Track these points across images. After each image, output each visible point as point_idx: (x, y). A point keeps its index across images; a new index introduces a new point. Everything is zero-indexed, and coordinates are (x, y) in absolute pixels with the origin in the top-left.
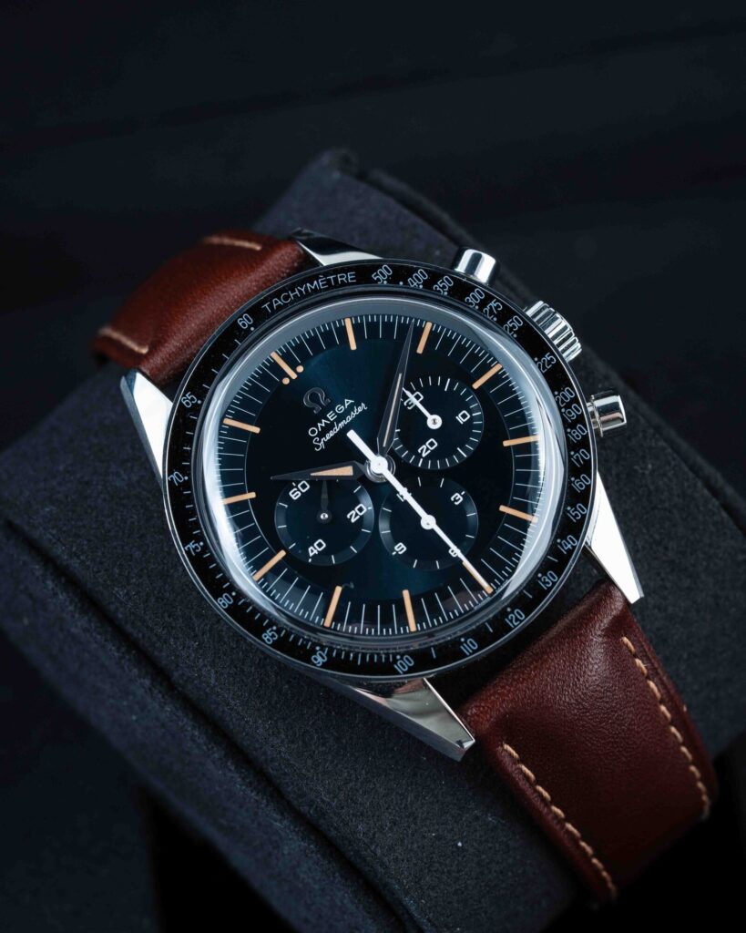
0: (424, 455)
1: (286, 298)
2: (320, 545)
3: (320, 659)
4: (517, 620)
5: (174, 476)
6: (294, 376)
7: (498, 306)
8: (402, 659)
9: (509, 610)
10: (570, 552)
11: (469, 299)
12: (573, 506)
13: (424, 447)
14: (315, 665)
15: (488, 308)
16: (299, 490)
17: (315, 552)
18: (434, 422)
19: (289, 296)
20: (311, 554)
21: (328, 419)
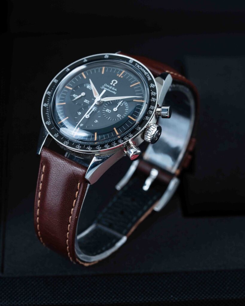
0: (106, 111)
1: (140, 67)
2: (76, 96)
3: (45, 105)
4: (66, 143)
6: (120, 76)
7: (151, 113)
8: (50, 122)
9: (68, 141)
11: (151, 106)
12: (100, 146)
13: (108, 110)
15: (150, 111)
16: (89, 87)
18: (115, 109)
20: (73, 95)
21: (110, 87)
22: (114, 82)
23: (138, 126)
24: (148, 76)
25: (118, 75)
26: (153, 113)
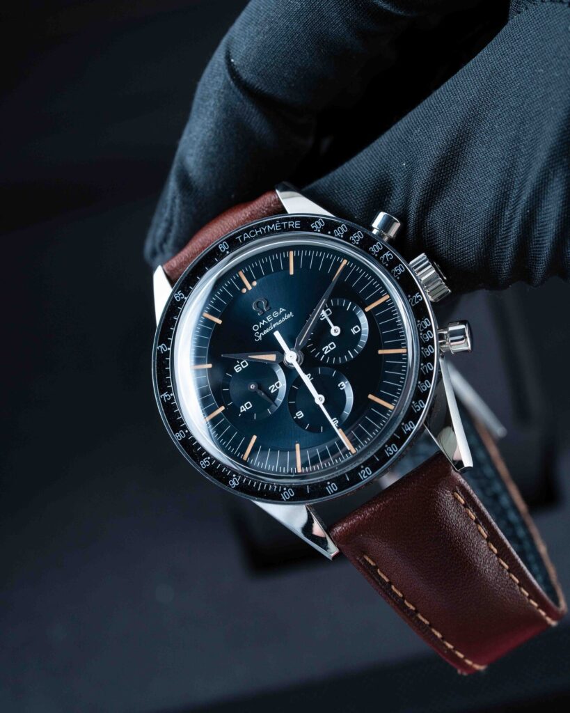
1: (253, 234)
2: (248, 405)
3: (234, 483)
4: (366, 474)
5: (161, 347)
6: (250, 288)
7: (390, 256)
8: (287, 490)
9: (362, 467)
11: (372, 249)
12: (416, 401)
13: (327, 347)
14: (230, 486)
15: (383, 257)
16: (241, 366)
17: (245, 410)
18: (335, 331)
19: (254, 233)
20: (241, 411)
21: (266, 320)
22: (260, 305)
24: (287, 225)
26: (390, 252)
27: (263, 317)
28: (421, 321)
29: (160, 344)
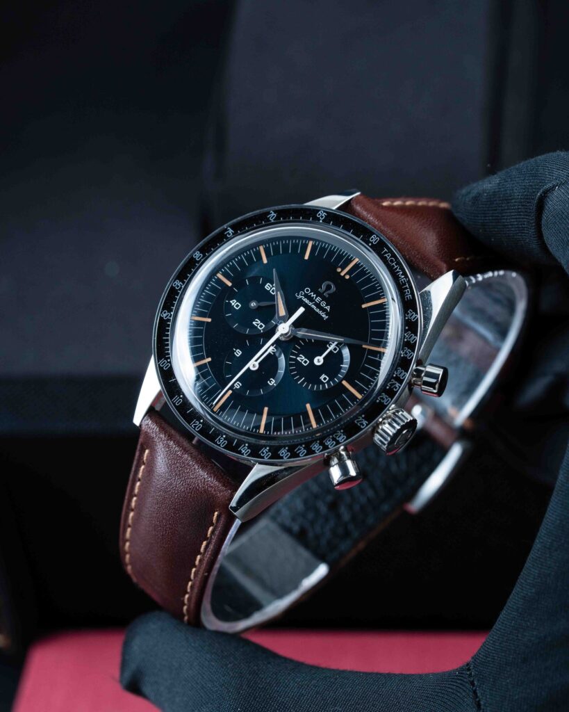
0: (298, 358)
1: (392, 261)
2: (237, 306)
3: (165, 315)
4: (195, 426)
5: (273, 214)
6: (342, 274)
7: (396, 388)
8: (168, 362)
9: (202, 421)
10: (240, 452)
11: (400, 370)
12: (269, 451)
13: (304, 358)
15: (394, 382)
16: (271, 288)
17: (233, 304)
18: (319, 361)
20: (231, 302)
21: (316, 298)
22: (329, 287)
23: (361, 416)
24: (406, 288)
25: (339, 270)
26: (400, 387)
27: (318, 294)
28: (343, 433)
29: (275, 212)
